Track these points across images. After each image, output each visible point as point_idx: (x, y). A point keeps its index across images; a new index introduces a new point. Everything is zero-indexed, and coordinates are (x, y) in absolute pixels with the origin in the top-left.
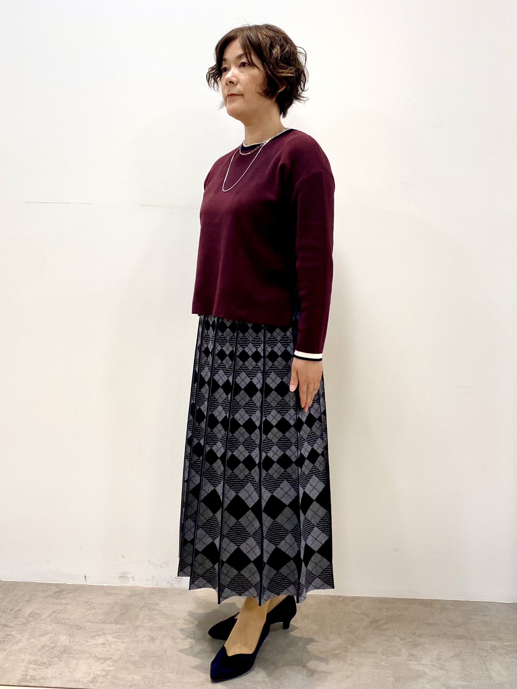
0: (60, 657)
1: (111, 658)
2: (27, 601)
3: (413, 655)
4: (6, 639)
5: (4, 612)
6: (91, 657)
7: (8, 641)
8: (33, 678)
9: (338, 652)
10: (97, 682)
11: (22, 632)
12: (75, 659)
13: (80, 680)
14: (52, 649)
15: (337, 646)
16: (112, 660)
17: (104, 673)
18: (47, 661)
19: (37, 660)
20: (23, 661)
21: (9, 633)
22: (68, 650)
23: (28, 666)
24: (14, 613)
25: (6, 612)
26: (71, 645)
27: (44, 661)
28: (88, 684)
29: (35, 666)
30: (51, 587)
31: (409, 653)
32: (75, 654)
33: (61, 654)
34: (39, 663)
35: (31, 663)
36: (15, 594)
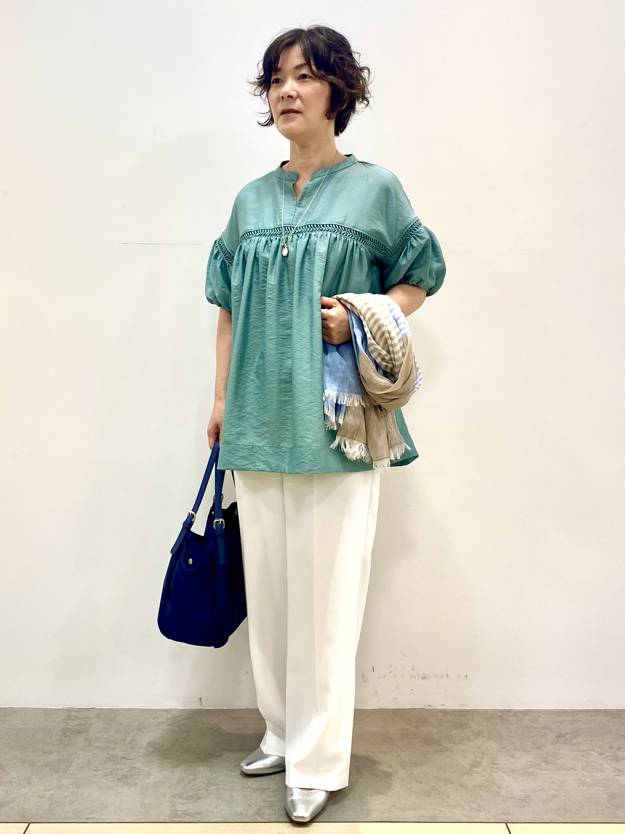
0: (207, 790)
1: (269, 788)
2: (138, 730)
3: (618, 770)
4: (133, 773)
5: (117, 744)
6: (245, 788)
7: (136, 775)
8: (185, 813)
9: (531, 770)
10: (264, 814)
11: (148, 764)
12: (226, 791)
13: (242, 813)
14: (193, 781)
15: (528, 763)
16: (271, 790)
17: (268, 805)
18: (193, 794)
19: (180, 794)
20: (165, 795)
21: (134, 766)
22: (213, 781)
23: (173, 801)
24: (128, 744)
25: (119, 743)
26: (214, 776)
27: (191, 794)
28: (253, 817)
29: (182, 801)
30: (160, 713)
31: (613, 768)
32: (225, 786)
33: (207, 786)
34: (184, 797)
35: (175, 797)
36: (120, 723)
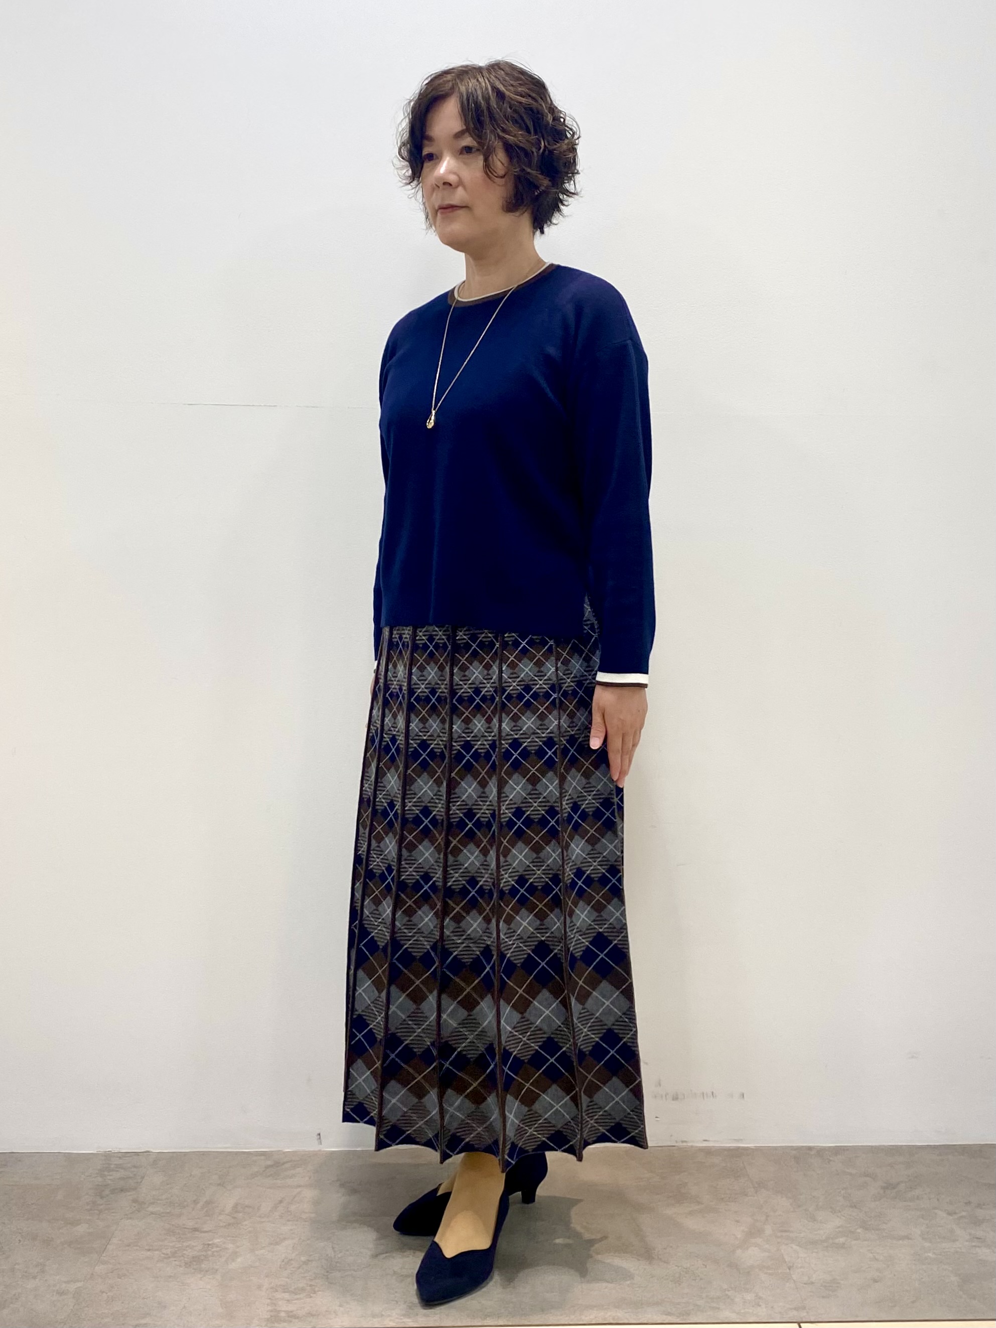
2: (219, 1185)
8: (292, 1315)
11: (233, 1238)
12: (358, 1279)
14: (306, 1264)
15: (838, 1230)
18: (305, 1285)
19: (284, 1286)
22: (338, 1265)
23: (274, 1296)
24: (202, 1208)
26: (339, 1256)
30: (255, 1158)
31: (970, 1234)
32: (354, 1270)
33: (327, 1272)
34: (290, 1289)
35: (277, 1291)
36: (188, 1175)
